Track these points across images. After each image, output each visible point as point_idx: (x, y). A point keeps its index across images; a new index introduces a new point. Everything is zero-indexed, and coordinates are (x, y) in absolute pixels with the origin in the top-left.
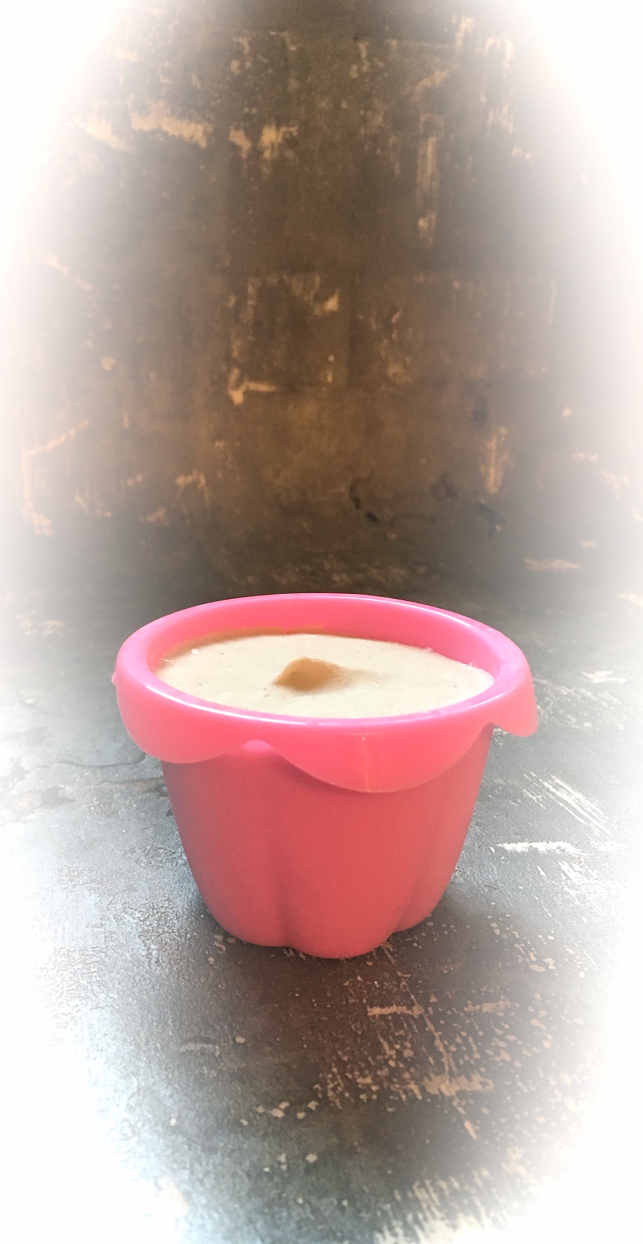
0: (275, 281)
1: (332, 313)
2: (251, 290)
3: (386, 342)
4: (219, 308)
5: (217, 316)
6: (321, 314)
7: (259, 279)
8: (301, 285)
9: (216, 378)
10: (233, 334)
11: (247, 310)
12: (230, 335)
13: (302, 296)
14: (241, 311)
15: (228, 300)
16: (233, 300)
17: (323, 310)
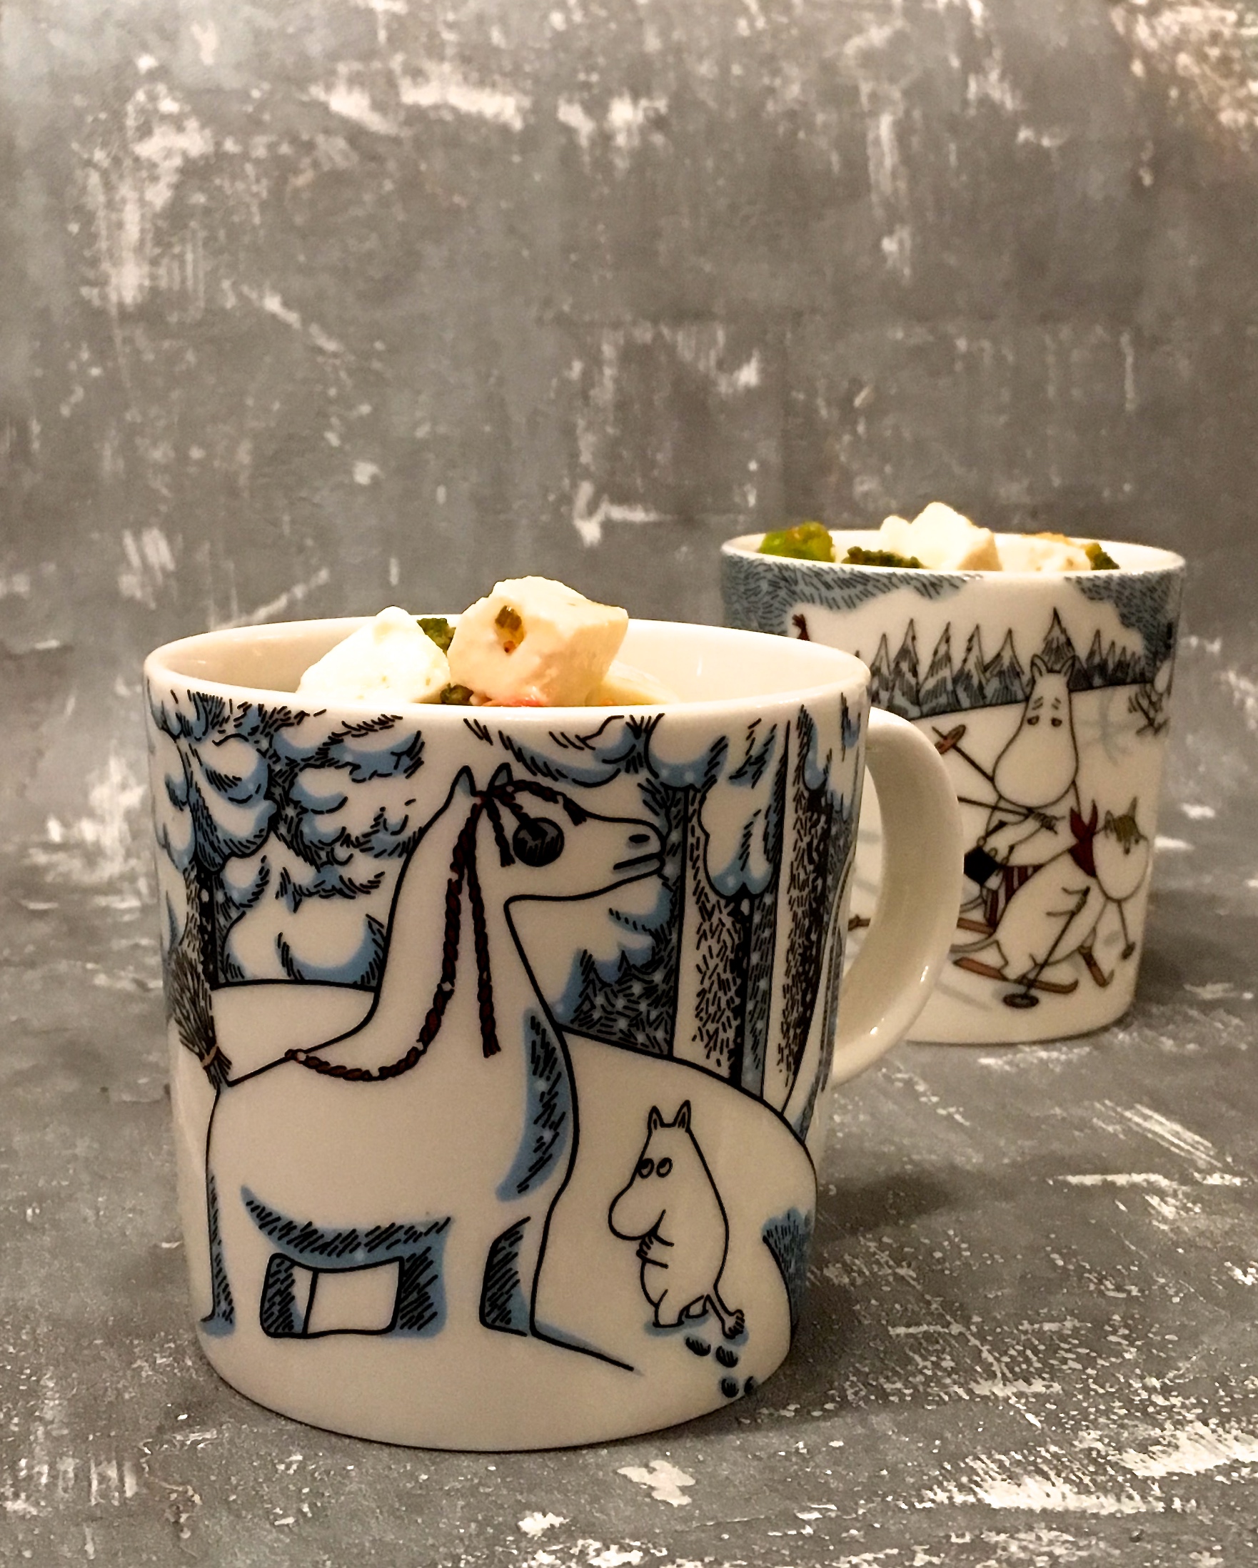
0: (649, 335)
1: (748, 390)
2: (608, 351)
3: (847, 438)
4: (554, 382)
5: (552, 395)
6: (731, 391)
7: (622, 333)
8: (693, 343)
9: (552, 498)
10: (581, 423)
11: (602, 384)
12: (575, 426)
13: (697, 358)
14: (593, 386)
15: (570, 368)
16: (577, 367)
17: (732, 384)
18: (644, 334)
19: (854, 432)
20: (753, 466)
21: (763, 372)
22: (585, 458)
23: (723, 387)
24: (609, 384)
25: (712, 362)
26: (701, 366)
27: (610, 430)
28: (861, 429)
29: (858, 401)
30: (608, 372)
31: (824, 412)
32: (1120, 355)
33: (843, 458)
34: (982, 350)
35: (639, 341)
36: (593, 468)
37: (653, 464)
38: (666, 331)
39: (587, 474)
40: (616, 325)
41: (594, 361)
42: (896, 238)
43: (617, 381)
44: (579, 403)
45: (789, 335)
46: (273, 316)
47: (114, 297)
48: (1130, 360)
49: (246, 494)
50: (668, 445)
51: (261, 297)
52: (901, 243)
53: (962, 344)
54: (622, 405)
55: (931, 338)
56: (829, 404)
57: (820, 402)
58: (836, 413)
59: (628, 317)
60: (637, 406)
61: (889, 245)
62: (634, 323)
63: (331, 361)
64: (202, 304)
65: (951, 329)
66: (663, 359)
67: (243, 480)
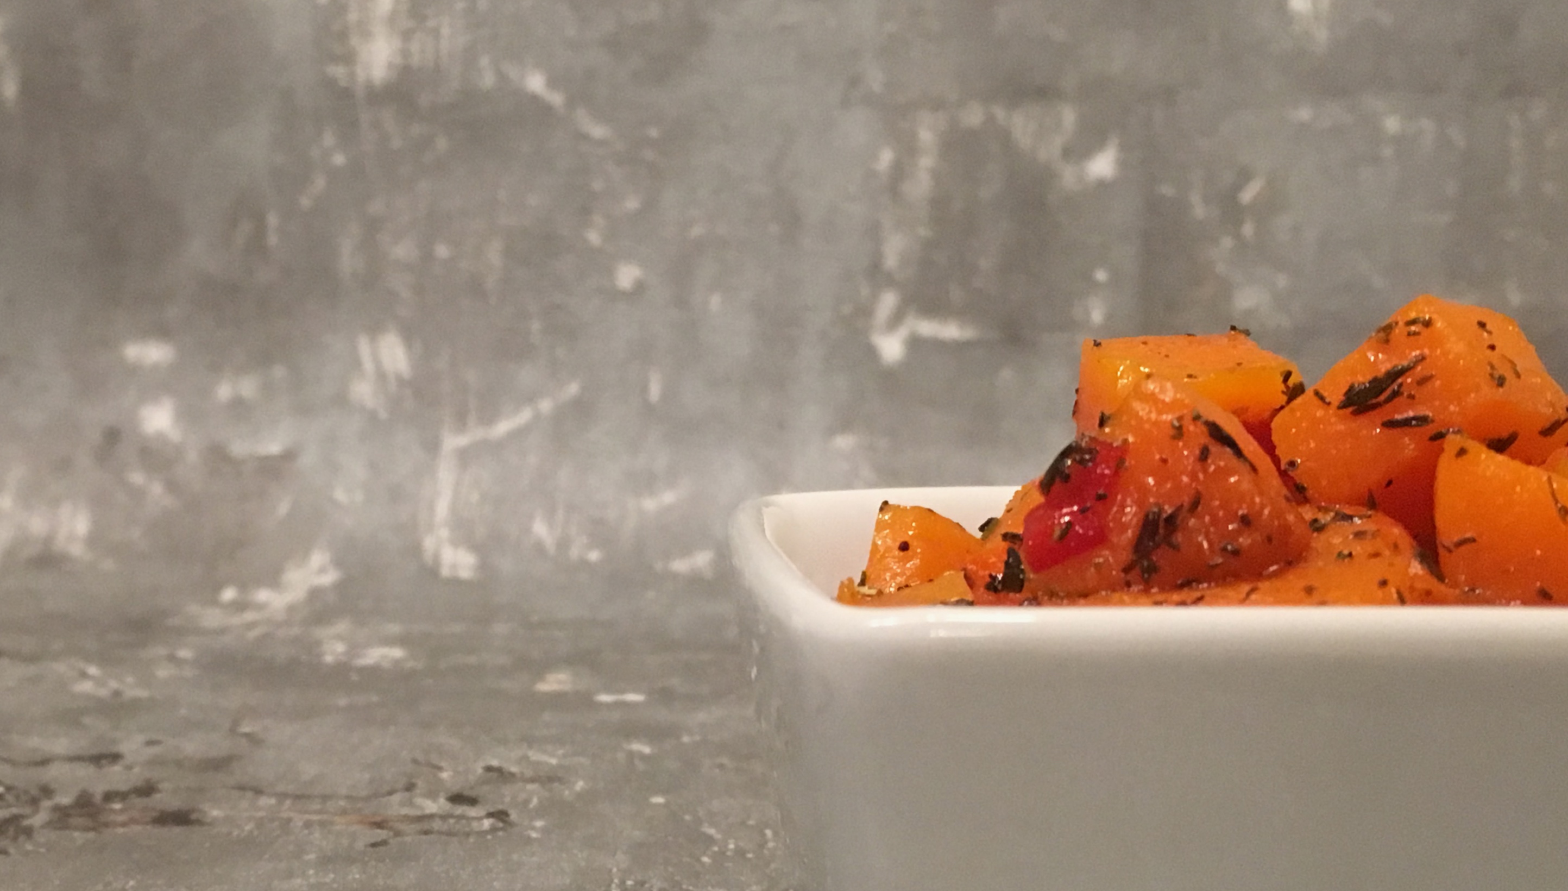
0: (979, 119)
1: (1102, 185)
2: (926, 137)
3: (1227, 242)
4: (858, 174)
5: (855, 189)
6: (1078, 185)
7: (945, 116)
8: (1034, 126)
9: (846, 309)
10: (889, 223)
11: (916, 177)
12: (881, 226)
13: (1036, 146)
14: (905, 179)
15: (878, 158)
16: (887, 156)
17: (1080, 177)
18: (973, 116)
19: (1238, 236)
20: (1101, 275)
21: (1122, 164)
22: (891, 262)
23: (1069, 180)
24: (925, 177)
25: (1057, 152)
26: (1043, 155)
27: (923, 232)
28: (1248, 231)
29: (1245, 197)
30: (925, 162)
31: (1199, 211)
33: (1221, 267)
34: (1421, 130)
35: (967, 126)
36: (899, 275)
37: (974, 271)
38: (999, 113)
39: (890, 282)
40: (937, 105)
41: (908, 149)
43: (935, 173)
44: (887, 199)
45: (1159, 118)
46: (535, 98)
47: (361, 76)
49: (493, 298)
50: (993, 248)
51: (522, 75)
52: (1315, 1)
53: (1391, 124)
54: (939, 203)
55: (1349, 119)
56: (1207, 200)
57: (1195, 199)
58: (1215, 211)
59: (954, 96)
60: (958, 204)
61: (1299, 3)
62: (961, 103)
63: (597, 150)
64: (456, 83)
65: (1378, 106)
66: (995, 147)
67: (491, 283)
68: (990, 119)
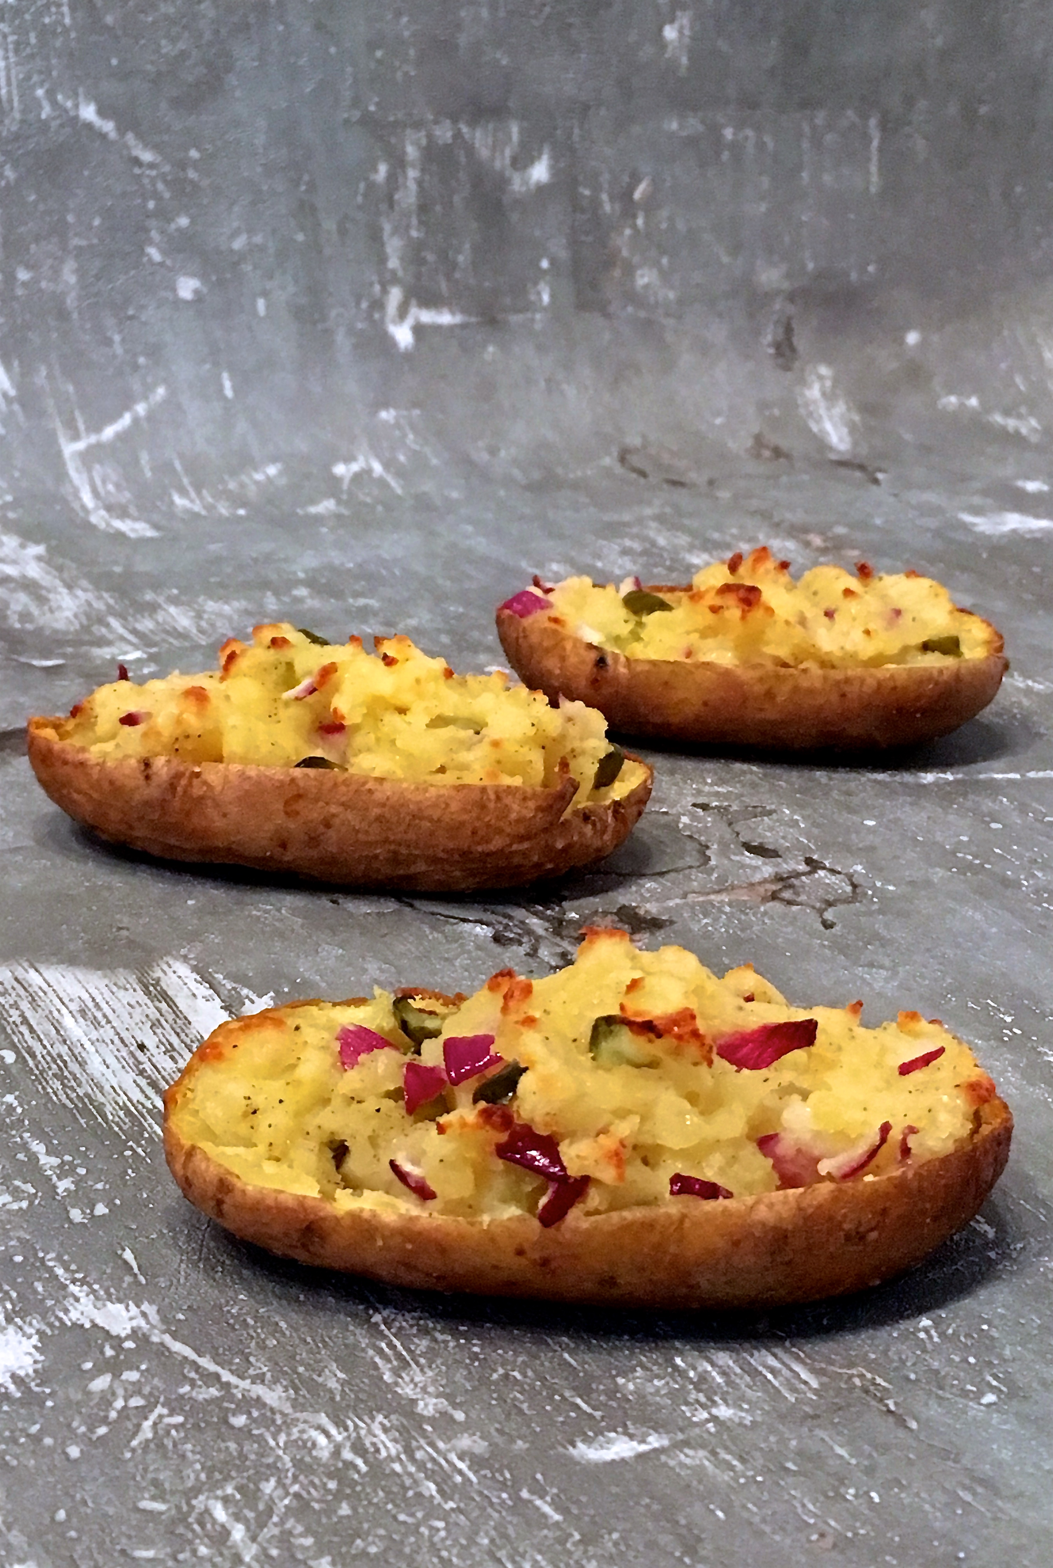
0: (449, 134)
1: (541, 187)
2: (411, 152)
3: (628, 232)
4: (362, 186)
5: (360, 199)
6: (524, 189)
7: (423, 133)
8: (490, 141)
9: (364, 305)
10: (387, 228)
11: (406, 187)
12: (381, 230)
13: (493, 159)
14: (397, 189)
15: (376, 171)
16: (383, 169)
17: (525, 182)
18: (444, 133)
19: (634, 227)
20: (545, 264)
21: (554, 169)
22: (393, 263)
23: (517, 185)
24: (412, 186)
25: (508, 161)
26: (498, 164)
27: (414, 233)
28: (640, 222)
29: (637, 195)
30: (412, 174)
31: (607, 208)
32: (866, 138)
33: (625, 253)
34: (746, 138)
35: (440, 142)
36: (400, 273)
37: (454, 266)
38: (465, 129)
39: (395, 280)
40: (418, 125)
41: (399, 163)
42: (676, 25)
43: (420, 183)
44: (384, 207)
45: (576, 131)
46: (89, 126)
48: (875, 143)
49: (75, 316)
50: (467, 246)
51: (76, 106)
52: (681, 32)
53: (728, 133)
54: (423, 208)
55: (701, 128)
56: (612, 199)
57: (604, 197)
58: (618, 206)
59: (431, 117)
60: (438, 208)
61: (670, 33)
62: (436, 122)
63: (148, 172)
64: (17, 115)
65: (720, 119)
66: (463, 160)
67: (71, 301)
68: (458, 135)
